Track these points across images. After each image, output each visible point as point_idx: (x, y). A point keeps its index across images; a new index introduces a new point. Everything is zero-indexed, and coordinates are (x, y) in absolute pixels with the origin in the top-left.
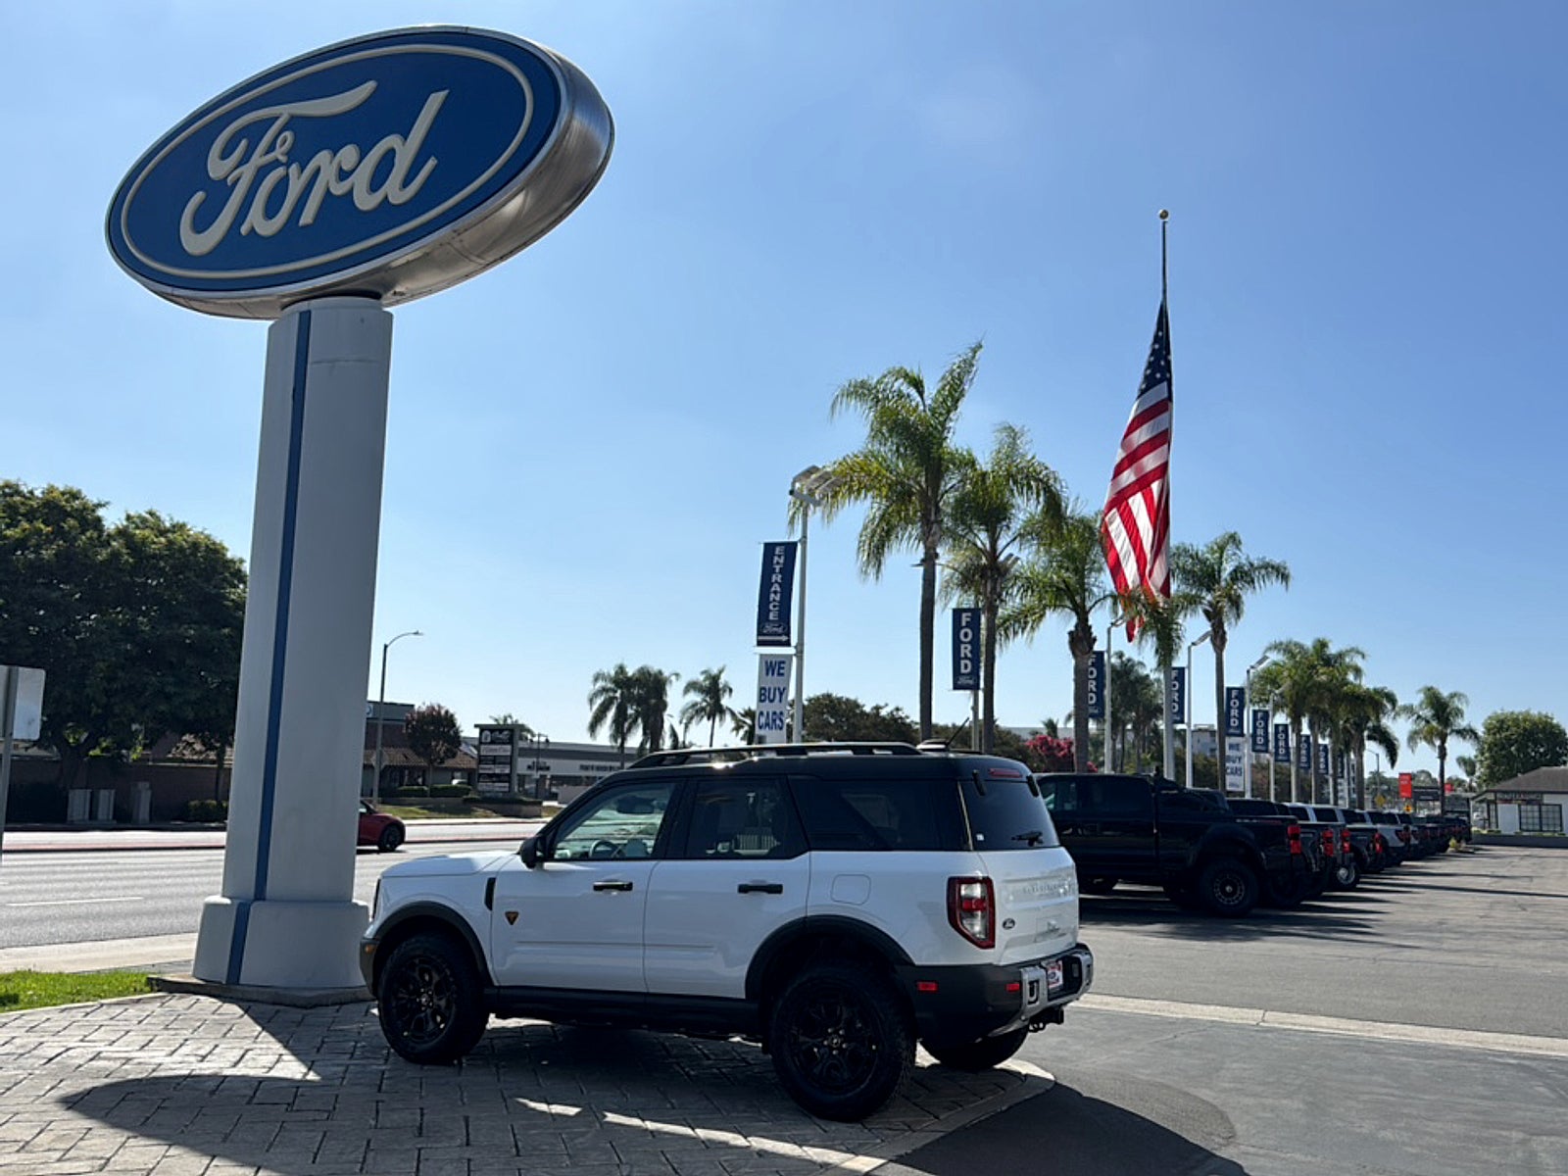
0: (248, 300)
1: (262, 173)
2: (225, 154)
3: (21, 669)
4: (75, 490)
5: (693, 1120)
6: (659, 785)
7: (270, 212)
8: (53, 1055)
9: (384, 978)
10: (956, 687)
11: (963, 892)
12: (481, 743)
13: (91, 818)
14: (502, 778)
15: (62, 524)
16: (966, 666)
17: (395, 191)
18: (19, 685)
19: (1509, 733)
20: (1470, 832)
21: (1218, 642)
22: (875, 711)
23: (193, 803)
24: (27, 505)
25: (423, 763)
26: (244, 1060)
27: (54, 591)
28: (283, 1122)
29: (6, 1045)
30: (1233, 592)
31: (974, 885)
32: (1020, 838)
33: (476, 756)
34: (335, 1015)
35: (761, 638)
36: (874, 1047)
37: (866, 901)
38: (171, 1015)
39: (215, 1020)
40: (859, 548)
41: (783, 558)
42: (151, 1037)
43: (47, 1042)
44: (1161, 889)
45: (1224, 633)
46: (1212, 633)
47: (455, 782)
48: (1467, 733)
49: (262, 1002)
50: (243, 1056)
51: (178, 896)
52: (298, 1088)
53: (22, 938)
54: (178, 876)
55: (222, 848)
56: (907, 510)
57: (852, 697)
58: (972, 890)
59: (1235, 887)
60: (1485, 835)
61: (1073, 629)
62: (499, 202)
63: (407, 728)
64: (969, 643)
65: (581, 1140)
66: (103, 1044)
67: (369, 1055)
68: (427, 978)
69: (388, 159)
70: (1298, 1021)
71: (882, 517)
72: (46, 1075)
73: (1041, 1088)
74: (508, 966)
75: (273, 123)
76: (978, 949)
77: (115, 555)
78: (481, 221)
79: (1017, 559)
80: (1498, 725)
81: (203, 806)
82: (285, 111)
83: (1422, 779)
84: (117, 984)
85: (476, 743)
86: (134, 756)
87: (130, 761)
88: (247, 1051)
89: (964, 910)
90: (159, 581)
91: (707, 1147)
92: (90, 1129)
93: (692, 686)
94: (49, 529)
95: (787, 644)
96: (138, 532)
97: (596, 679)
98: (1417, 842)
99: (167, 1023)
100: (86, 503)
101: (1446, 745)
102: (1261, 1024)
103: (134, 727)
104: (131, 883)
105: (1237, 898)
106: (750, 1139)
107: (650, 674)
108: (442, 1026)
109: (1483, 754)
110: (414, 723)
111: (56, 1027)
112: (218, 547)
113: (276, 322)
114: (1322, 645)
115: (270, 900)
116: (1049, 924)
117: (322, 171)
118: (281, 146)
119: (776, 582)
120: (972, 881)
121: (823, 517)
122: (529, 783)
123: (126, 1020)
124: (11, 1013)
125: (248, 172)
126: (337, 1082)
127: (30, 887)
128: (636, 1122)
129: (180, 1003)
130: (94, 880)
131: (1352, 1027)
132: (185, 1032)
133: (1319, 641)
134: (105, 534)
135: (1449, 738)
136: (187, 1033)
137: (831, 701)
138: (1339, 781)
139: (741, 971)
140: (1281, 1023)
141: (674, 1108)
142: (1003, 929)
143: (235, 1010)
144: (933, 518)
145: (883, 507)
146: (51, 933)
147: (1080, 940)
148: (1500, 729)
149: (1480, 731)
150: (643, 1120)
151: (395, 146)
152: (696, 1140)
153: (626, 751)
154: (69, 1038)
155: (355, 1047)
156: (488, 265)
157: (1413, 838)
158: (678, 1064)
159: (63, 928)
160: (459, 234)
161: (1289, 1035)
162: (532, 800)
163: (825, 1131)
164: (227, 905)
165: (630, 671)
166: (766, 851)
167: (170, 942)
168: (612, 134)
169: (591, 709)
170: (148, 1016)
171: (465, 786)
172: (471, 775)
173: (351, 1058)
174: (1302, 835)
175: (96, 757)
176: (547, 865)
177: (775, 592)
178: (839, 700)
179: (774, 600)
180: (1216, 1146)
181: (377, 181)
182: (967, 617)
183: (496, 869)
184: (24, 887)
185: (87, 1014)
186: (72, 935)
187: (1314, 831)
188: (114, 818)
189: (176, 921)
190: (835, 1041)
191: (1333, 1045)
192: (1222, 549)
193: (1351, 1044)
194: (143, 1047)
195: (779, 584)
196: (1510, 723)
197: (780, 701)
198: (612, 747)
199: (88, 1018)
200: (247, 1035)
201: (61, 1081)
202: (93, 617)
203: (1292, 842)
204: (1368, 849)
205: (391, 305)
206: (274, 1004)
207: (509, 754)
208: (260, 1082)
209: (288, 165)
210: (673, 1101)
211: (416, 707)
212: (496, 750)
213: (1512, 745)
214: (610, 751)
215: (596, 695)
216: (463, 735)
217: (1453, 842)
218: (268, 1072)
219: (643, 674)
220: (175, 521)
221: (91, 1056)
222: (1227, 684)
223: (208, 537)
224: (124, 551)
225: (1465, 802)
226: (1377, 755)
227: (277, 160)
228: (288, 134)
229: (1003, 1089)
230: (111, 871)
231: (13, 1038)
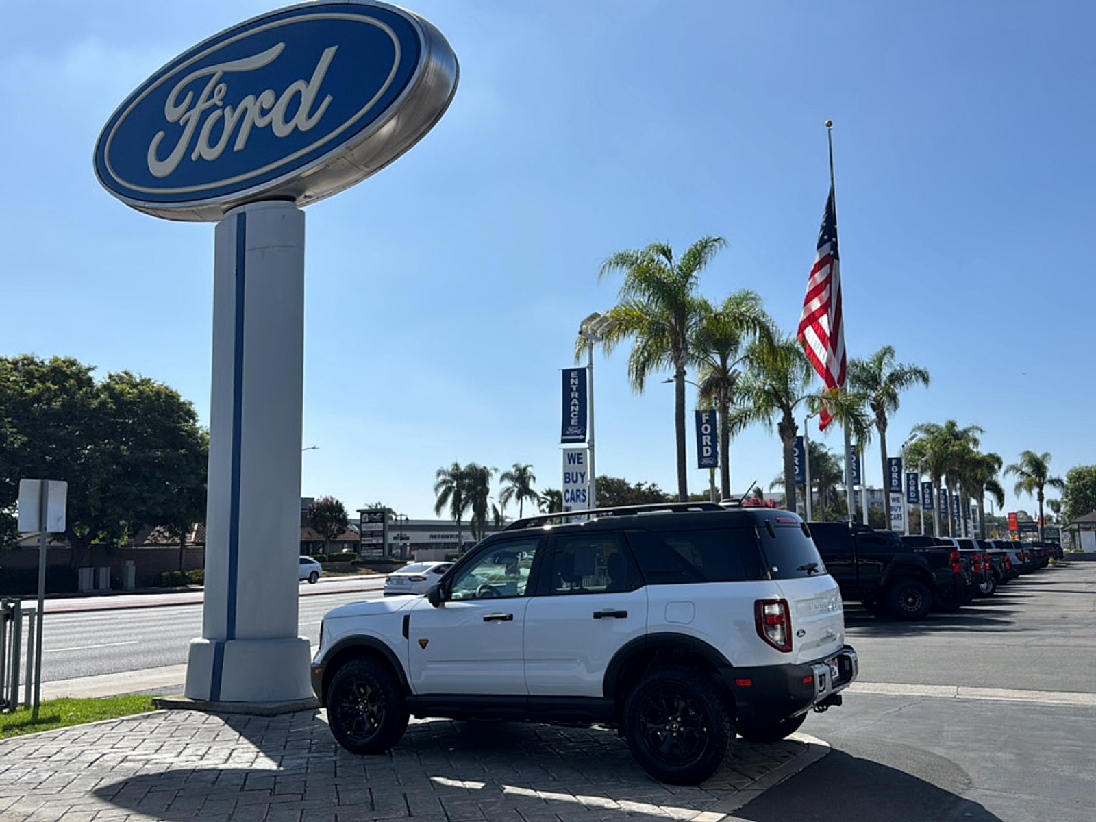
0: (200, 208)
1: (205, 114)
2: (177, 103)
3: (50, 482)
4: (72, 359)
5: (573, 789)
6: (526, 542)
7: (212, 143)
8: (93, 760)
9: (331, 691)
10: (701, 466)
11: (767, 612)
12: (362, 522)
13: (94, 588)
14: (378, 546)
15: (66, 384)
16: (707, 451)
17: (303, 122)
18: (49, 493)
19: (1084, 481)
20: (1062, 552)
21: (881, 426)
22: (638, 487)
23: (164, 574)
24: (39, 371)
25: (322, 538)
26: (232, 757)
27: (62, 431)
28: (270, 804)
29: (58, 754)
30: (890, 390)
31: (774, 606)
32: (803, 568)
33: (359, 533)
34: (292, 720)
35: (564, 438)
36: (705, 729)
37: (692, 621)
38: (174, 726)
39: (205, 728)
40: (629, 371)
41: (577, 380)
42: (162, 743)
43: (87, 750)
44: (860, 603)
45: (885, 419)
46: (877, 419)
47: (345, 551)
48: (1055, 482)
49: (237, 713)
50: (230, 754)
51: (163, 639)
52: (275, 776)
53: (56, 674)
54: (161, 625)
55: (201, 603)
56: (662, 341)
57: (621, 478)
58: (772, 609)
59: (915, 599)
60: (1072, 554)
61: (781, 421)
62: (378, 125)
63: (310, 514)
64: (709, 434)
65: (493, 808)
66: (128, 750)
67: (322, 749)
68: (362, 691)
69: (297, 99)
70: (983, 693)
71: (644, 347)
72: (90, 775)
73: (823, 753)
74: (423, 677)
75: (211, 78)
76: (781, 653)
77: (103, 404)
78: (366, 140)
79: (740, 373)
80: (1077, 476)
81: (172, 575)
82: (219, 69)
83: (1021, 517)
84: (131, 705)
85: (359, 523)
86: (123, 543)
87: (119, 547)
88: (233, 750)
89: (769, 625)
90: (134, 420)
91: (589, 810)
92: (129, 815)
93: (506, 476)
94: (56, 387)
95: (583, 441)
96: (117, 386)
97: (439, 475)
98: (1029, 561)
99: (171, 732)
100: (80, 368)
101: (1043, 491)
102: (958, 696)
103: (121, 523)
104: (129, 631)
105: (917, 607)
106: (619, 802)
107: (476, 469)
108: (376, 725)
109: (1067, 497)
110: (315, 510)
111: (92, 738)
112: (174, 394)
113: (219, 223)
114: (952, 425)
115: (238, 639)
116: (828, 632)
117: (249, 110)
118: (218, 94)
119: (575, 398)
120: (772, 602)
121: (604, 351)
122: (395, 549)
123: (141, 731)
124: (58, 730)
125: (195, 115)
126: (303, 771)
127: (59, 638)
128: (530, 792)
129: (179, 717)
130: (102, 630)
131: (1025, 696)
132: (186, 738)
133: (950, 422)
134: (95, 389)
135: (1045, 486)
136: (187, 740)
137: (607, 481)
138: (968, 520)
139: (600, 676)
140: (971, 695)
141: (555, 780)
142: (797, 637)
143: (216, 720)
144: (681, 346)
145: (644, 340)
146: (76, 670)
147: (845, 643)
148: (1079, 479)
149: (1065, 480)
150: (535, 791)
151: (301, 89)
152: (578, 804)
153: (462, 524)
154: (103, 747)
155: (311, 743)
156: (372, 171)
157: (1026, 559)
158: (549, 746)
159: (84, 666)
160: (351, 150)
161: (981, 703)
162: (399, 560)
163: (673, 794)
164: (206, 644)
165: (463, 467)
166: (605, 587)
167: (161, 672)
168: (458, 71)
169: (437, 495)
170: (157, 727)
171: (352, 553)
172: (356, 546)
173: (309, 752)
174: (960, 559)
175: (96, 545)
176: (447, 604)
177: (575, 405)
178: (613, 480)
179: (574, 411)
180: (961, 791)
181: (289, 115)
182: (706, 416)
183: (409, 609)
184: (54, 638)
185: (113, 728)
186: (91, 670)
187: (966, 556)
188: (111, 587)
189: (163, 657)
190: (675, 726)
191: (1018, 710)
192: (880, 359)
193: (1030, 709)
194: (157, 750)
195: (577, 399)
196: (1086, 474)
197: (582, 481)
198: (453, 521)
199: (113, 731)
200: (232, 738)
201: (102, 779)
202: (89, 447)
203: (954, 565)
204: (1001, 567)
205: (303, 205)
206: (246, 714)
207: (382, 529)
208: (247, 774)
209: (223, 108)
210: (553, 775)
211: (316, 500)
212: (372, 527)
213: (1088, 489)
214: (452, 524)
215: (439, 485)
216: (349, 517)
217: (1051, 560)
218: (251, 766)
219: (472, 468)
220: (143, 377)
221: (120, 759)
222: (889, 456)
223: (166, 388)
224: (109, 400)
225: (1056, 531)
226: (991, 501)
227: (215, 105)
228: (222, 85)
229: (794, 755)
230: (113, 624)
231: (63, 748)
